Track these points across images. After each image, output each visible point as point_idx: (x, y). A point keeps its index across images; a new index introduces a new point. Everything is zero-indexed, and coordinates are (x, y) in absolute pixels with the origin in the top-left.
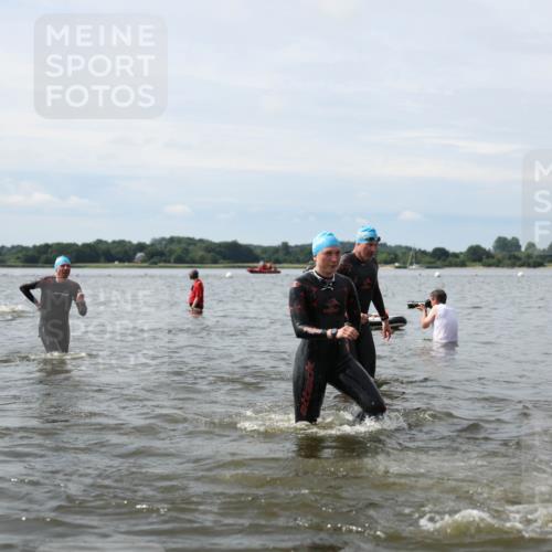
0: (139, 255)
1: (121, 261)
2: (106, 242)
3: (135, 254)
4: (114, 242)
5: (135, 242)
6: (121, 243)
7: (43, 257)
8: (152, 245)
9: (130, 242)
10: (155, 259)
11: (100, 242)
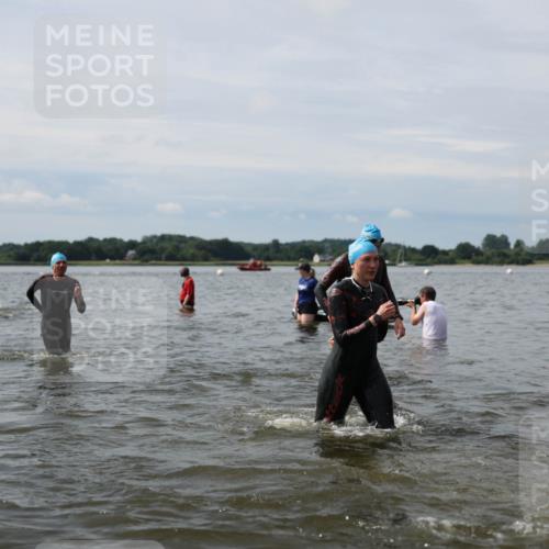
0: (131, 253)
1: (112, 258)
2: (97, 240)
3: (126, 251)
4: (105, 240)
5: (126, 239)
6: (112, 241)
8: (143, 242)
9: (121, 241)
10: (146, 257)
11: (91, 240)
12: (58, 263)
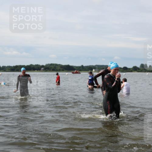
0: (42, 68)
1: (37, 70)
2: (33, 65)
3: (41, 68)
4: (35, 65)
6: (37, 65)
7: (16, 69)
8: (46, 66)
9: (40, 65)
10: (47, 70)
11: (31, 65)
12: (23, 71)
